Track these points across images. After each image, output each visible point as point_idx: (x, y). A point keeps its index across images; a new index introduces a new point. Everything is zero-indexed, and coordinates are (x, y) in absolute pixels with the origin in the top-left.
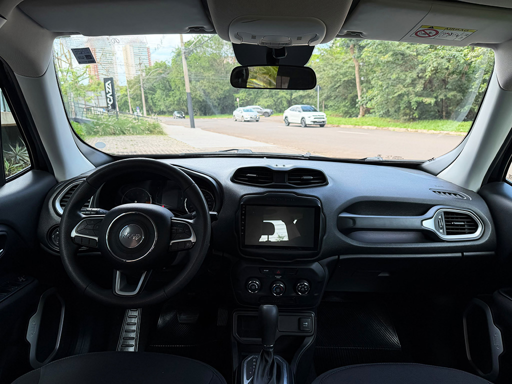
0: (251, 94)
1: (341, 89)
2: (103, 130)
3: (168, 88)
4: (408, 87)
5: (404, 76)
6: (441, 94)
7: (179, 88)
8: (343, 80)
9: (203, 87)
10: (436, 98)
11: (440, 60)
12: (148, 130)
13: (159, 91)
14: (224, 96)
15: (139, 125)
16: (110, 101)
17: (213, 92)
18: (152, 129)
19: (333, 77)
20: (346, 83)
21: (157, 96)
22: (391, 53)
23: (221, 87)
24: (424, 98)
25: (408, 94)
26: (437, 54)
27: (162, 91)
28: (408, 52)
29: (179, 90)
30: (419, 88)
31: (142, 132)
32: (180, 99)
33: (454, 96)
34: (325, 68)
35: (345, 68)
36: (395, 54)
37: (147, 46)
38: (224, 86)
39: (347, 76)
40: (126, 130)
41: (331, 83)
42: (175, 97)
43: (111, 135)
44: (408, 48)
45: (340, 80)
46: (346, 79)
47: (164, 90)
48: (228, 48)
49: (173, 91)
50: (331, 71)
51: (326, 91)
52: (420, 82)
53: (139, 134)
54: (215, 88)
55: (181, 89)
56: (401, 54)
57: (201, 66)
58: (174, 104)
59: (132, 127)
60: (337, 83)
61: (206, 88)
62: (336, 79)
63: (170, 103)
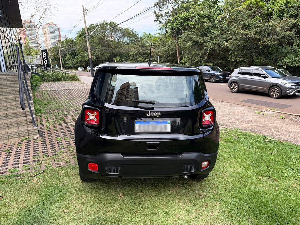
0: (123, 58)
1: (170, 57)
2: (48, 79)
3: (74, 54)
4: (200, 58)
5: (198, 53)
6: (215, 61)
7: (81, 54)
8: (171, 52)
9: (95, 54)
10: (213, 63)
11: (213, 46)
12: (71, 79)
13: (68, 56)
14: (107, 59)
15: (67, 76)
16: (46, 62)
17: (101, 57)
18: (73, 78)
19: (166, 51)
20: (173, 54)
21: (67, 58)
22: (192, 41)
23: (106, 54)
24: (208, 63)
25: (201, 61)
26: (212, 42)
27: (70, 56)
28: (200, 41)
29: (81, 55)
30: (205, 58)
31: (67, 80)
32: (81, 60)
33: (221, 62)
34: (162, 46)
35: (172, 46)
36: (194, 42)
37: (58, 27)
38: (107, 53)
39: (173, 51)
40: (59, 79)
41: (165, 54)
42: (79, 59)
43: (52, 81)
44: (200, 39)
45: (170, 53)
46: (173, 52)
47: (71, 55)
48: (109, 32)
49: (77, 55)
50: (165, 48)
51: (163, 58)
52: (206, 56)
53: (66, 81)
54: (102, 55)
55: (82, 55)
56: (197, 42)
57: (94, 42)
58: (77, 63)
59: (63, 77)
60: (168, 54)
61: (97, 54)
62: (168, 52)
63: (75, 62)
